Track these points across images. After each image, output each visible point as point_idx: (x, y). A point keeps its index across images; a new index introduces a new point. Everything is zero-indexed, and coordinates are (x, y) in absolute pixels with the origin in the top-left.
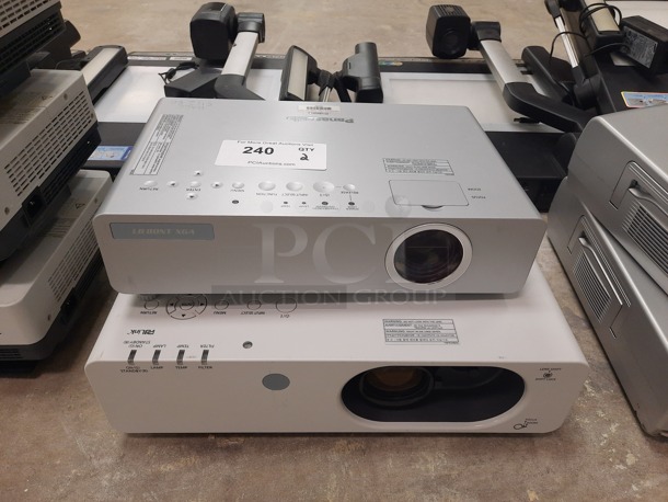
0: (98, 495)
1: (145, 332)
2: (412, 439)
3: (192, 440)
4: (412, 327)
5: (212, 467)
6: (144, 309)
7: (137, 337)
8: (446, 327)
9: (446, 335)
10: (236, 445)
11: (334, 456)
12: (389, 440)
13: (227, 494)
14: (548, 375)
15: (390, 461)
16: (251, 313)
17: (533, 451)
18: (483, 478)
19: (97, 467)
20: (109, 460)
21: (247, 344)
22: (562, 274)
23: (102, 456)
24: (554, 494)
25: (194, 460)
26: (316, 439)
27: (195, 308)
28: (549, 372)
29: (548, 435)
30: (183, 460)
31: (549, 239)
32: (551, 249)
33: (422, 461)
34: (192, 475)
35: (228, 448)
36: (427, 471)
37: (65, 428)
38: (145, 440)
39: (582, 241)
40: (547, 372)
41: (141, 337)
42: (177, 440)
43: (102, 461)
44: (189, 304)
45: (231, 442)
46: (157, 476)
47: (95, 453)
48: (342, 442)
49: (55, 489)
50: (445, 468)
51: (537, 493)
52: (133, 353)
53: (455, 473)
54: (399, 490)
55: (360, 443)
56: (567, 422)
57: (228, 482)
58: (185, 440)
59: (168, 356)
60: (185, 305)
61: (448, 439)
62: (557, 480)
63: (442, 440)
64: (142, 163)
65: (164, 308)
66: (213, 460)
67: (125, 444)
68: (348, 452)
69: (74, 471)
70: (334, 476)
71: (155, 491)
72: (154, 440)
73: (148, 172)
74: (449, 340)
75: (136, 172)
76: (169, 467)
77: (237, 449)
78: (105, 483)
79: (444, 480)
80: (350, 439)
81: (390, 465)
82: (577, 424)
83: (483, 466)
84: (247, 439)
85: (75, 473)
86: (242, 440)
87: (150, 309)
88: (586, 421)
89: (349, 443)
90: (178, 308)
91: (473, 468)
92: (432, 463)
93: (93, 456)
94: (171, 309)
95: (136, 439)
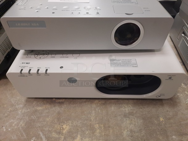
0: (17, 116)
1: (27, 63)
2: (121, 100)
3: (48, 100)
4: (121, 61)
5: (54, 108)
6: (27, 56)
7: (24, 65)
8: (133, 62)
9: (133, 64)
10: (62, 102)
11: (94, 106)
12: (113, 101)
13: (58, 117)
14: (170, 78)
15: (113, 107)
16: (64, 57)
17: (162, 105)
18: (144, 113)
19: (17, 108)
20: (21, 106)
21: (62, 67)
22: (174, 48)
23: (19, 104)
24: (170, 119)
25: (48, 106)
26: (88, 100)
27: (44, 56)
28: (171, 77)
29: (168, 99)
30: (44, 106)
31: (170, 37)
32: (171, 40)
33: (124, 107)
34: (47, 111)
35: (59, 103)
36: (125, 111)
37: (8, 96)
38: (33, 100)
39: (183, 35)
40: (170, 77)
41: (25, 65)
42: (43, 100)
43: (19, 106)
44: (43, 54)
45: (61, 101)
46: (36, 111)
47: (17, 104)
48: (97, 101)
49: (4, 114)
50: (131, 110)
51: (163, 118)
52: (22, 70)
53: (135, 112)
54: (115, 116)
55: (103, 101)
56: (175, 96)
57: (59, 113)
58: (46, 100)
59: (34, 71)
60: (41, 55)
61: (133, 101)
62: (170, 114)
63: (131, 101)
64: (21, 2)
65: (34, 56)
66: (55, 106)
67: (27, 101)
68: (99, 104)
69: (10, 109)
70: (94, 112)
71: (35, 115)
72: (36, 100)
73: (23, 4)
74: (134, 66)
75: (19, 4)
76: (40, 108)
77: (62, 103)
78: (19, 113)
79: (131, 114)
80: (100, 100)
81: (113, 109)
82: (178, 96)
83: (145, 109)
84: (66, 100)
85: (10, 110)
86: (64, 100)
87: (29, 56)
88: (181, 95)
89: (99, 101)
90: (39, 56)
91: (141, 110)
92: (127, 108)
93: (16, 104)
94: (36, 56)
95: (30, 99)
